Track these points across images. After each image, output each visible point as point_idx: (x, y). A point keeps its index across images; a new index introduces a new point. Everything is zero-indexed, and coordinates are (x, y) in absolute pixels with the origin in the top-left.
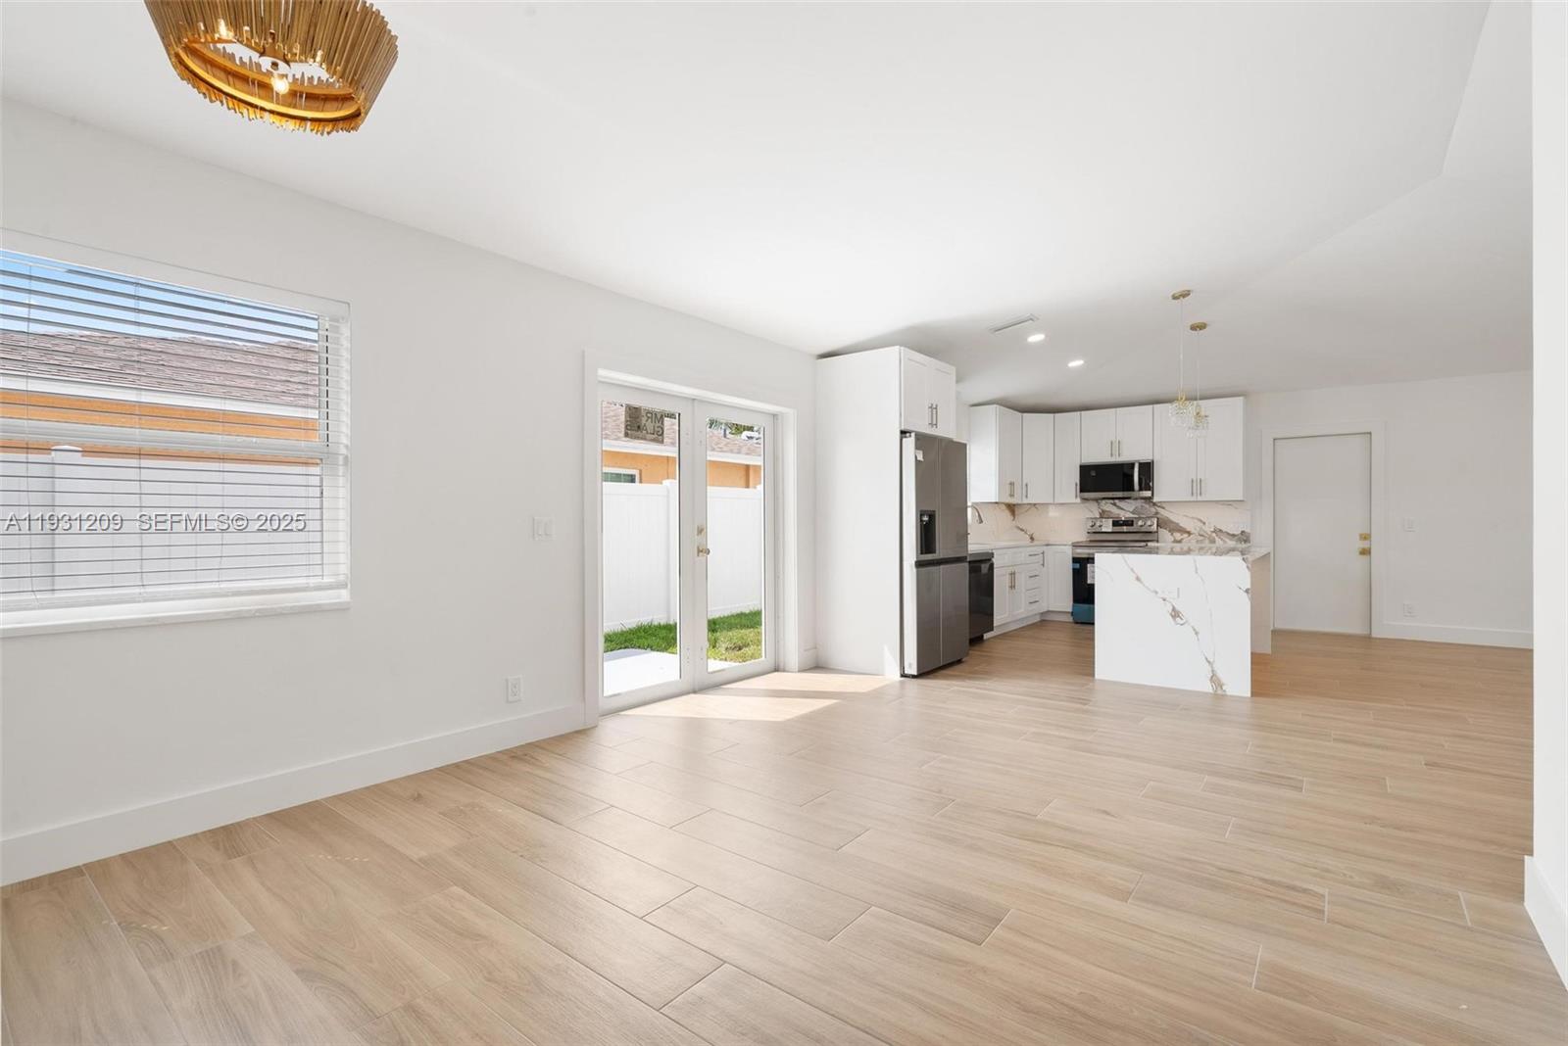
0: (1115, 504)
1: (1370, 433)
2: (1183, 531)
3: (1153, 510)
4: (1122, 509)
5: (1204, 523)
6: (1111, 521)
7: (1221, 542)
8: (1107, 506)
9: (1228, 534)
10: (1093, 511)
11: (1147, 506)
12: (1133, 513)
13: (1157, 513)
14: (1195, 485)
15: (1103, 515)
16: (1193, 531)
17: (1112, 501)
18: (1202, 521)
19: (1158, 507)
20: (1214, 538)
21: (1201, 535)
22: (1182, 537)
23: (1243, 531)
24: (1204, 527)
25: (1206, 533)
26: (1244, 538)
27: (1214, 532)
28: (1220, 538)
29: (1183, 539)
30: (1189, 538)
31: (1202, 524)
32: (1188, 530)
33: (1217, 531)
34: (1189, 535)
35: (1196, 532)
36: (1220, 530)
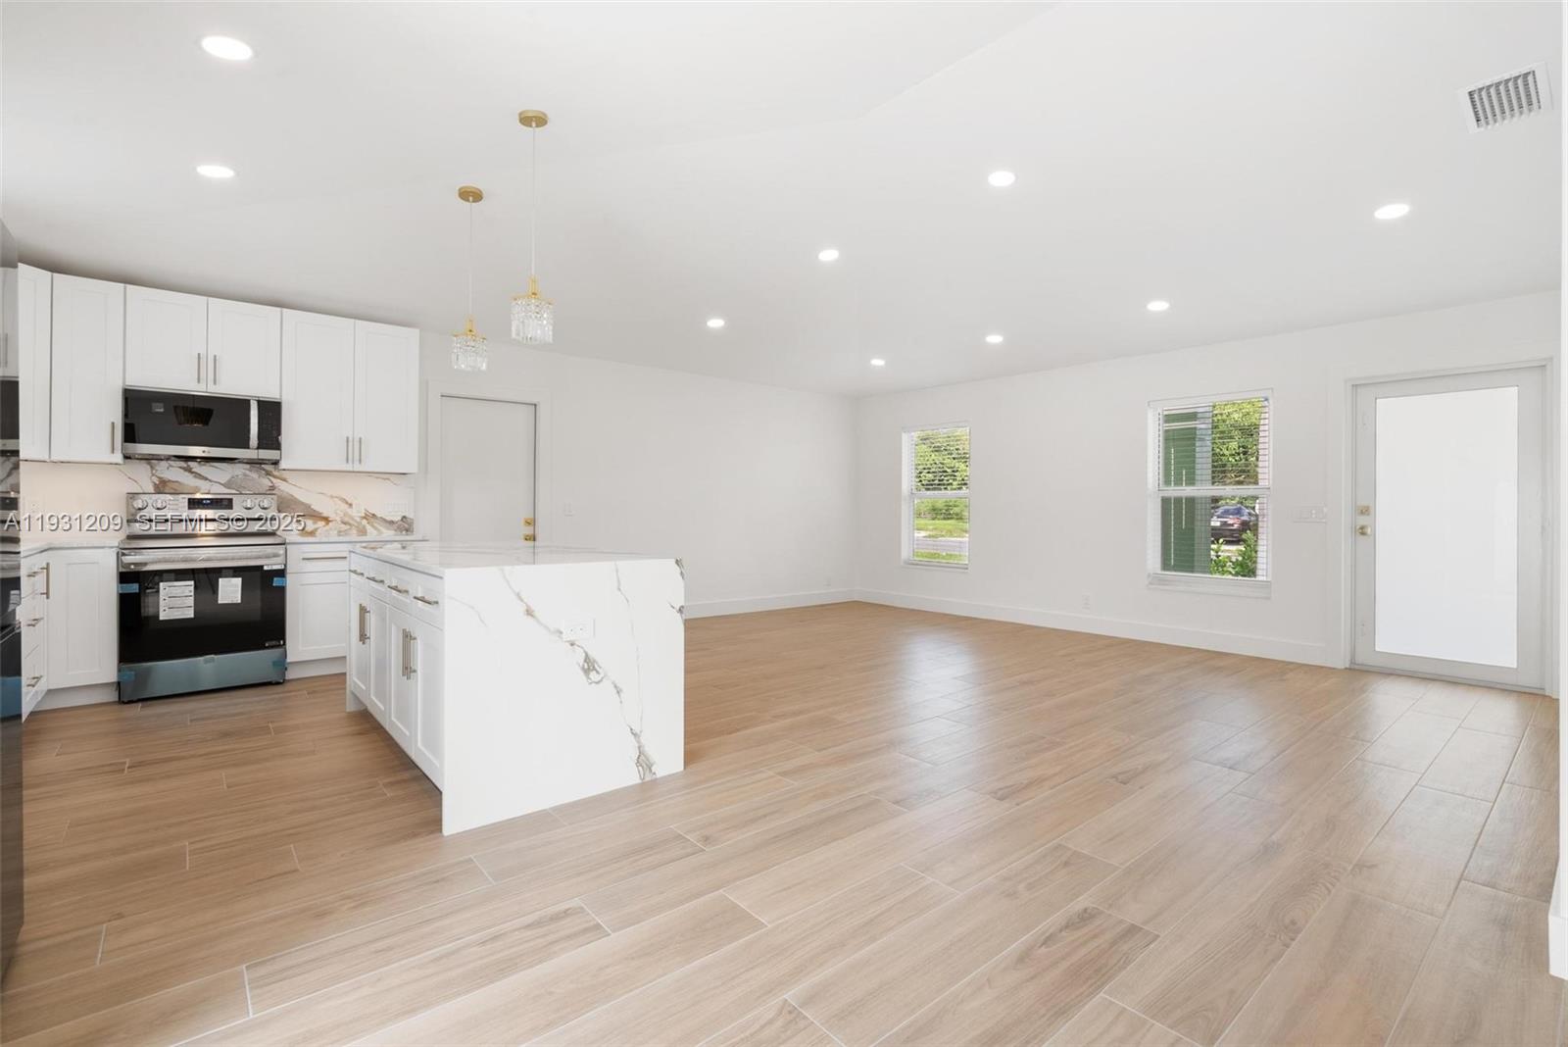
0: (189, 470)
1: (535, 405)
2: (317, 516)
3: (266, 482)
4: (206, 479)
5: (351, 505)
6: (183, 500)
7: (375, 532)
8: (174, 473)
9: (385, 520)
10: (142, 478)
11: (254, 475)
12: (226, 485)
13: (273, 488)
14: (350, 444)
15: (161, 487)
16: (332, 516)
17: (183, 464)
18: (347, 503)
19: (275, 477)
20: (364, 527)
21: (345, 523)
22: (316, 526)
23: (404, 517)
24: (349, 511)
25: (353, 519)
26: (406, 526)
27: (364, 518)
28: (373, 526)
29: (316, 529)
30: (327, 527)
31: (346, 506)
32: (325, 515)
33: (370, 517)
34: (327, 524)
35: (338, 519)
36: (374, 515)
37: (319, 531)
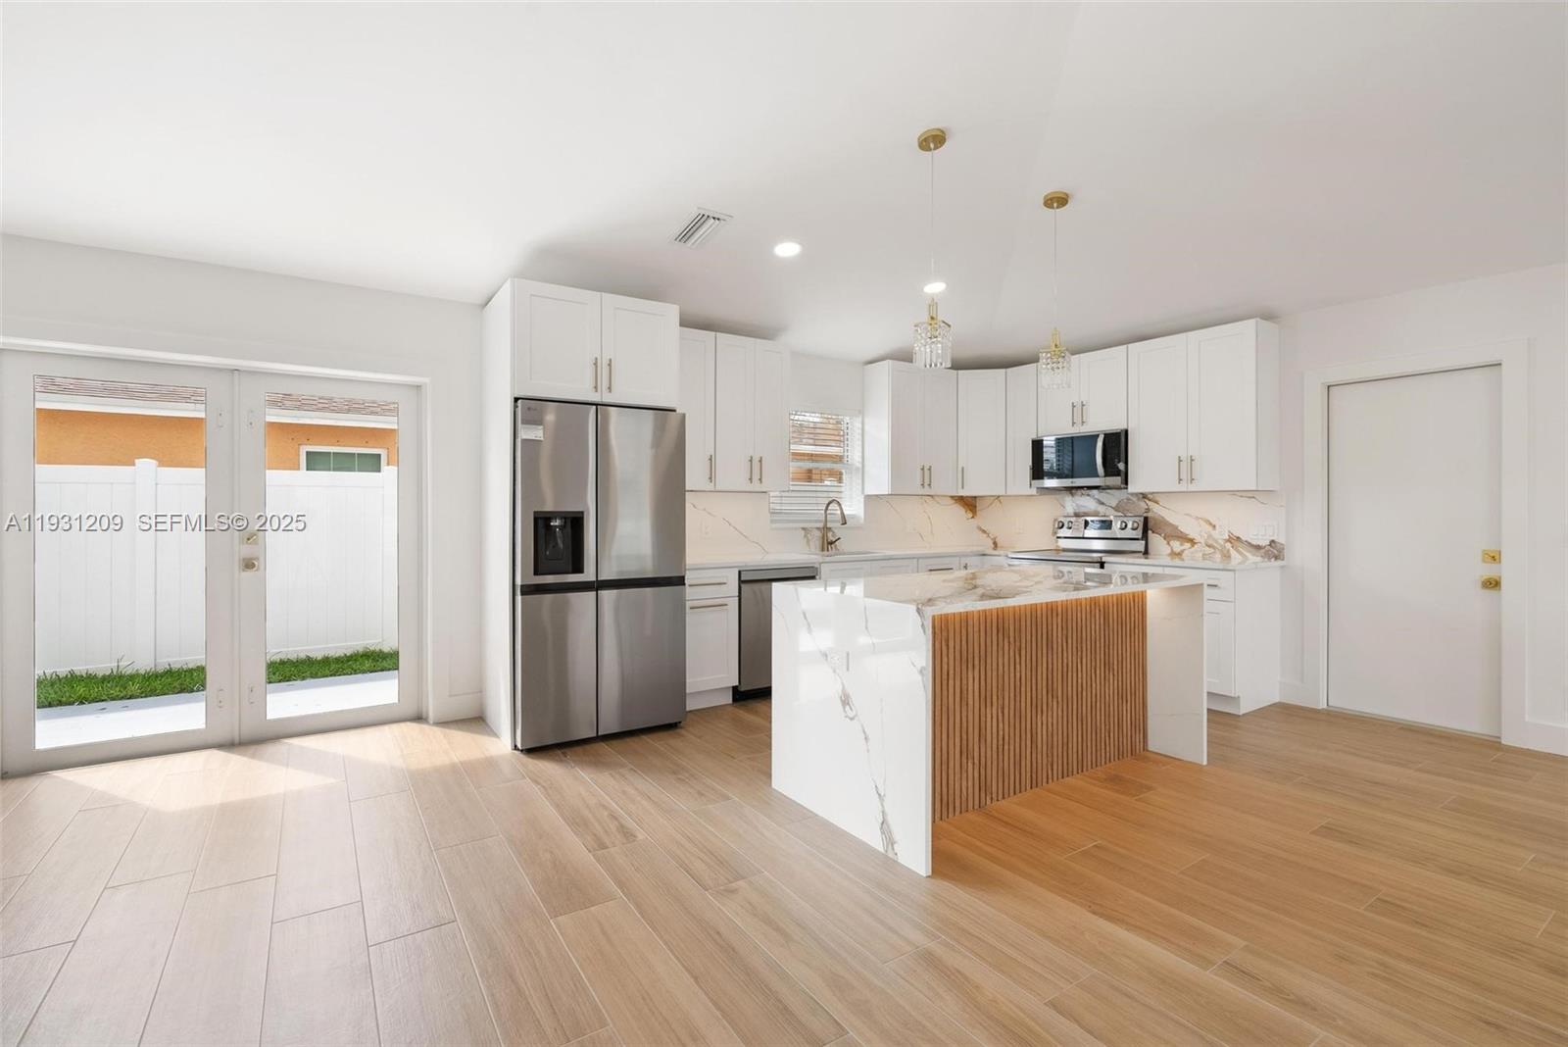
0: (1091, 497)
2: (1183, 537)
3: (1142, 505)
4: (1103, 504)
5: (1215, 527)
6: (1082, 521)
7: (1239, 556)
8: (1085, 500)
9: (1251, 545)
13: (1149, 510)
14: (1183, 466)
16: (1197, 538)
17: (1090, 493)
18: (1211, 524)
19: (1150, 500)
20: (1228, 551)
21: (1209, 546)
22: (1182, 548)
23: (1273, 541)
24: (1213, 532)
25: (1216, 542)
26: (1275, 552)
27: (1228, 541)
28: (1238, 551)
29: (1183, 551)
30: (1193, 549)
31: (1210, 529)
32: (1190, 537)
33: (1233, 540)
34: (1193, 546)
35: (1203, 541)
36: (1238, 538)
37: (1186, 552)
